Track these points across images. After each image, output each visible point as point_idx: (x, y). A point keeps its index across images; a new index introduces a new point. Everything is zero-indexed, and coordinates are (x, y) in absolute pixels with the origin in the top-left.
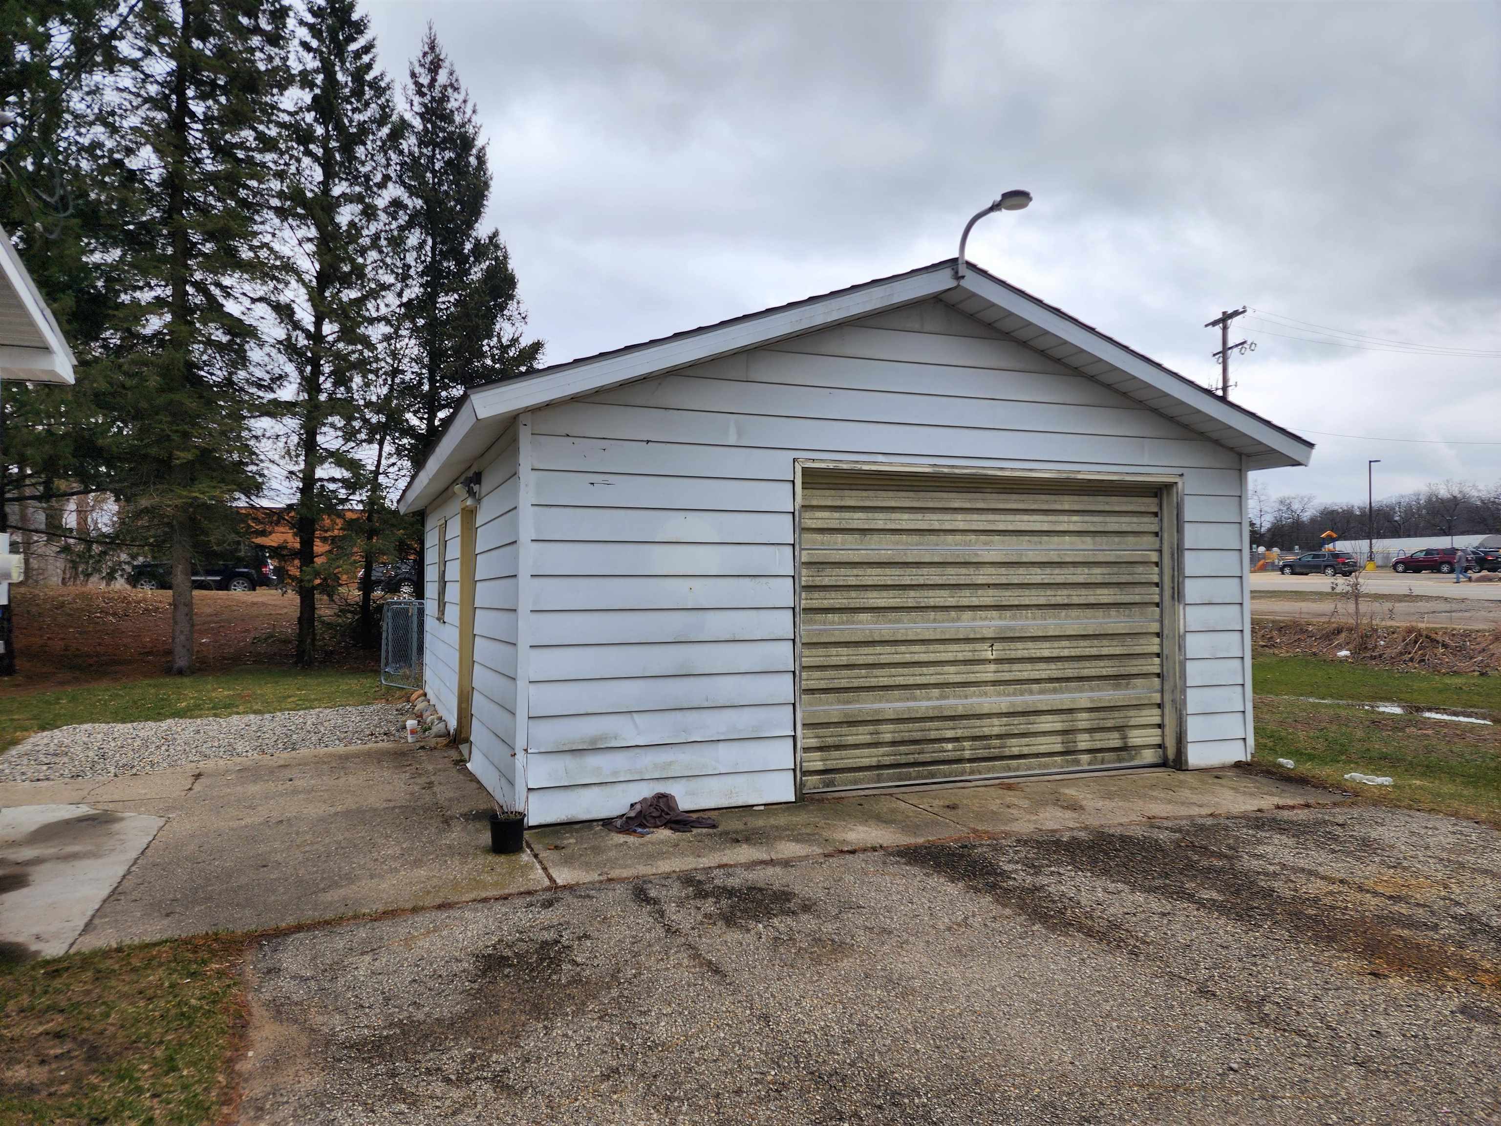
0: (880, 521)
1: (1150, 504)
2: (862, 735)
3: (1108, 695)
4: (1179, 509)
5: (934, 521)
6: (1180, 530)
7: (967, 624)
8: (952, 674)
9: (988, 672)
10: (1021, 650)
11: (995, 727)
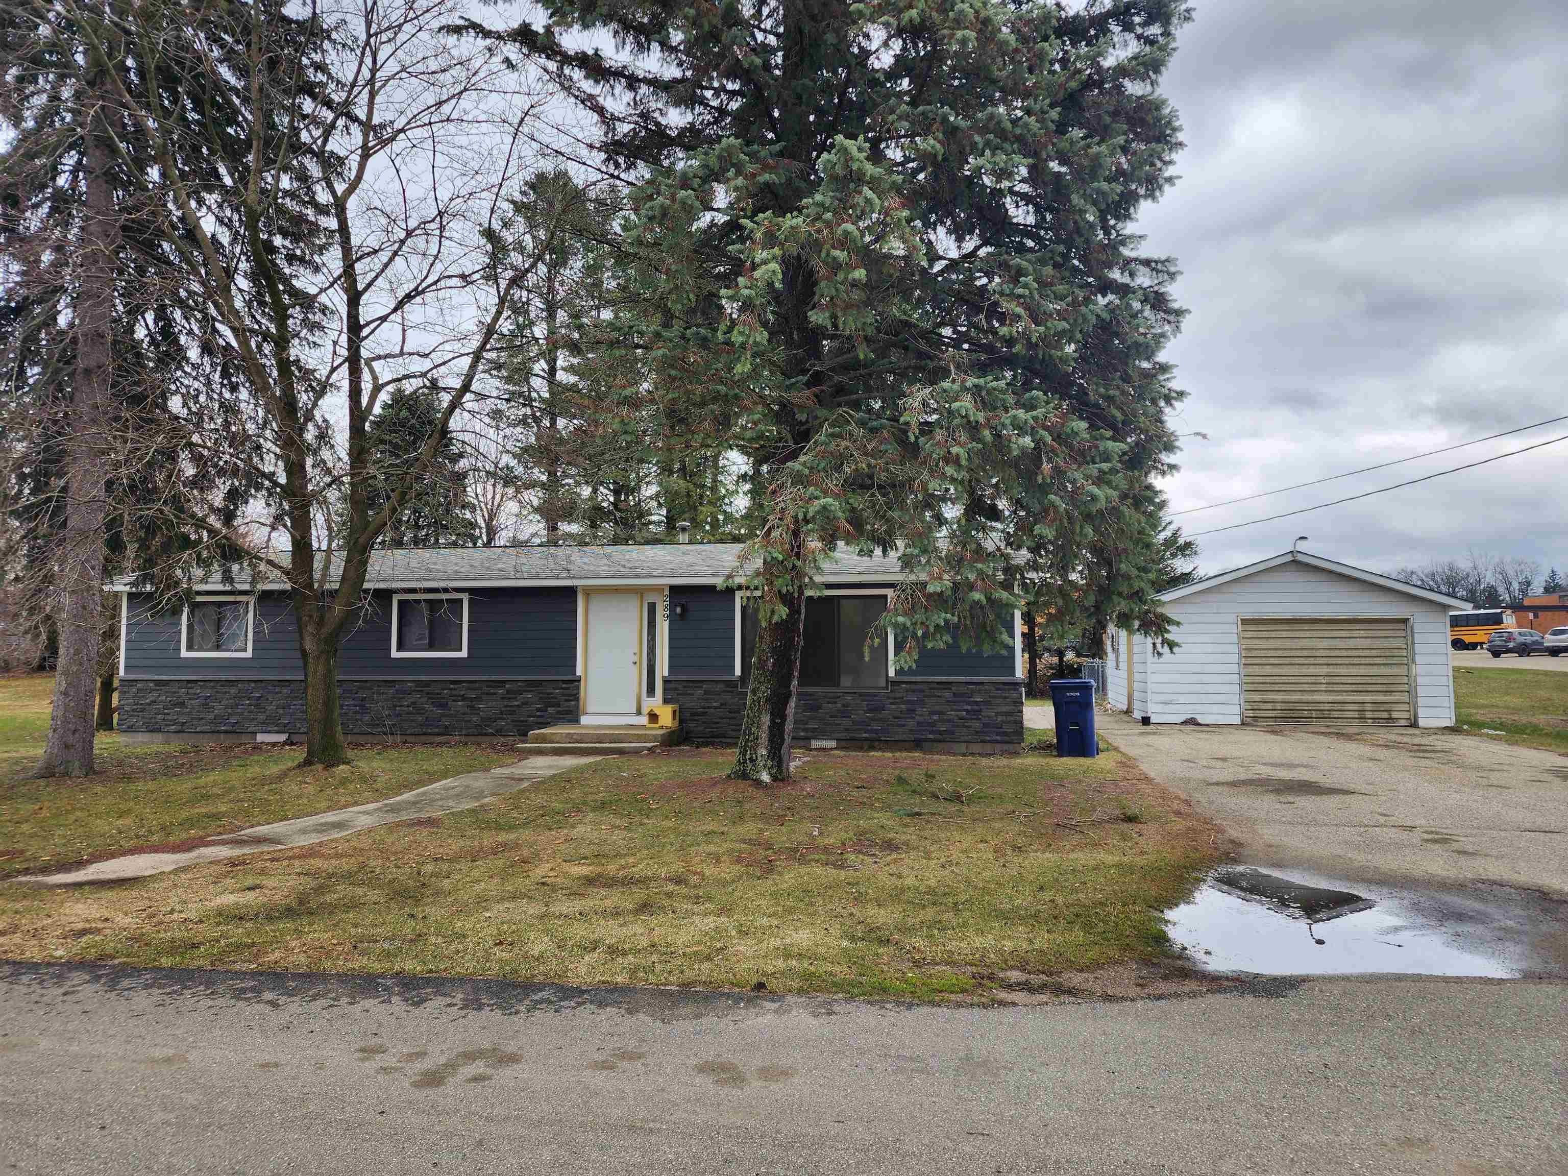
0: (1273, 634)
1: (1402, 626)
2: (1269, 706)
3: (1381, 698)
4: (1412, 628)
5: (1297, 634)
6: (1413, 636)
7: (1312, 670)
8: (1306, 687)
9: (1323, 688)
10: (1337, 680)
11: (1327, 707)
